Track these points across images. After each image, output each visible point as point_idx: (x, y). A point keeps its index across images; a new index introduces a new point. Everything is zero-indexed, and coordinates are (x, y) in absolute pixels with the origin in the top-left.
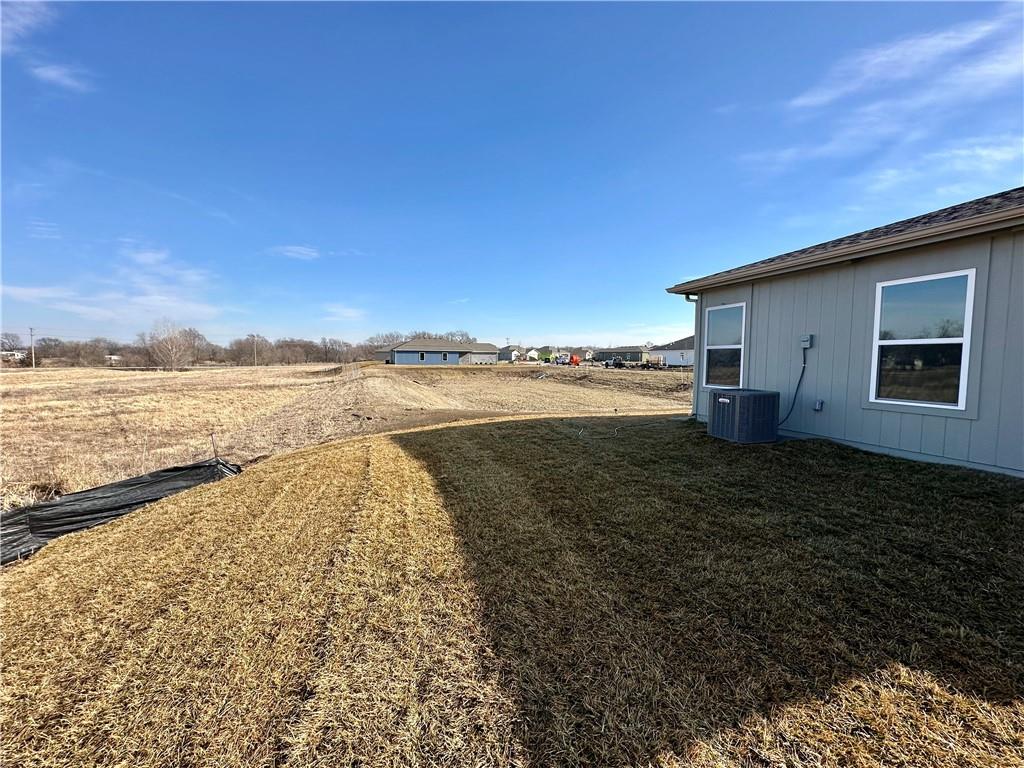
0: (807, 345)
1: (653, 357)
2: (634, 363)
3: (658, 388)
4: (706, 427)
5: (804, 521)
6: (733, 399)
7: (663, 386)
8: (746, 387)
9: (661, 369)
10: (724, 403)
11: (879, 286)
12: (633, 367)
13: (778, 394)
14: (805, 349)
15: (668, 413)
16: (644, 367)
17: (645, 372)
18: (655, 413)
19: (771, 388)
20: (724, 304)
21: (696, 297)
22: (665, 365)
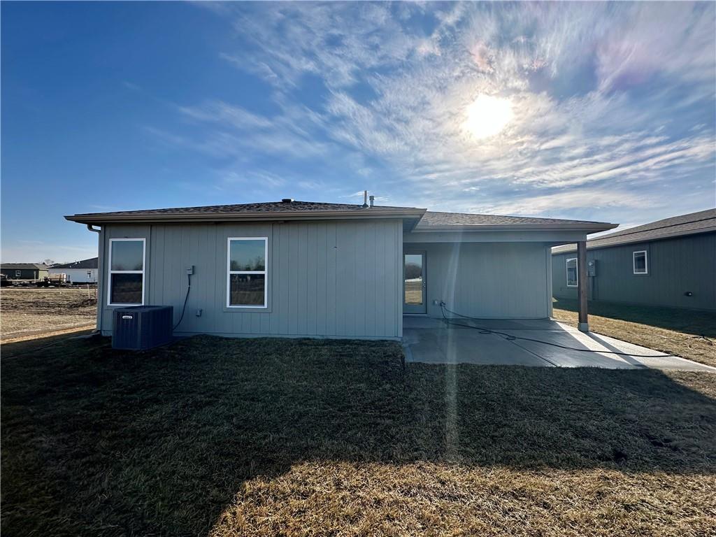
0: (191, 272)
1: (54, 275)
2: (26, 281)
3: (59, 306)
4: (110, 341)
5: (190, 402)
6: (135, 315)
7: (66, 302)
8: (147, 304)
9: (63, 286)
10: (127, 320)
11: (229, 239)
12: (24, 285)
13: (172, 307)
14: (189, 275)
15: (69, 331)
16: (39, 285)
17: (42, 290)
18: (52, 334)
19: (167, 303)
20: (127, 237)
21: (99, 228)
22: (69, 282)
